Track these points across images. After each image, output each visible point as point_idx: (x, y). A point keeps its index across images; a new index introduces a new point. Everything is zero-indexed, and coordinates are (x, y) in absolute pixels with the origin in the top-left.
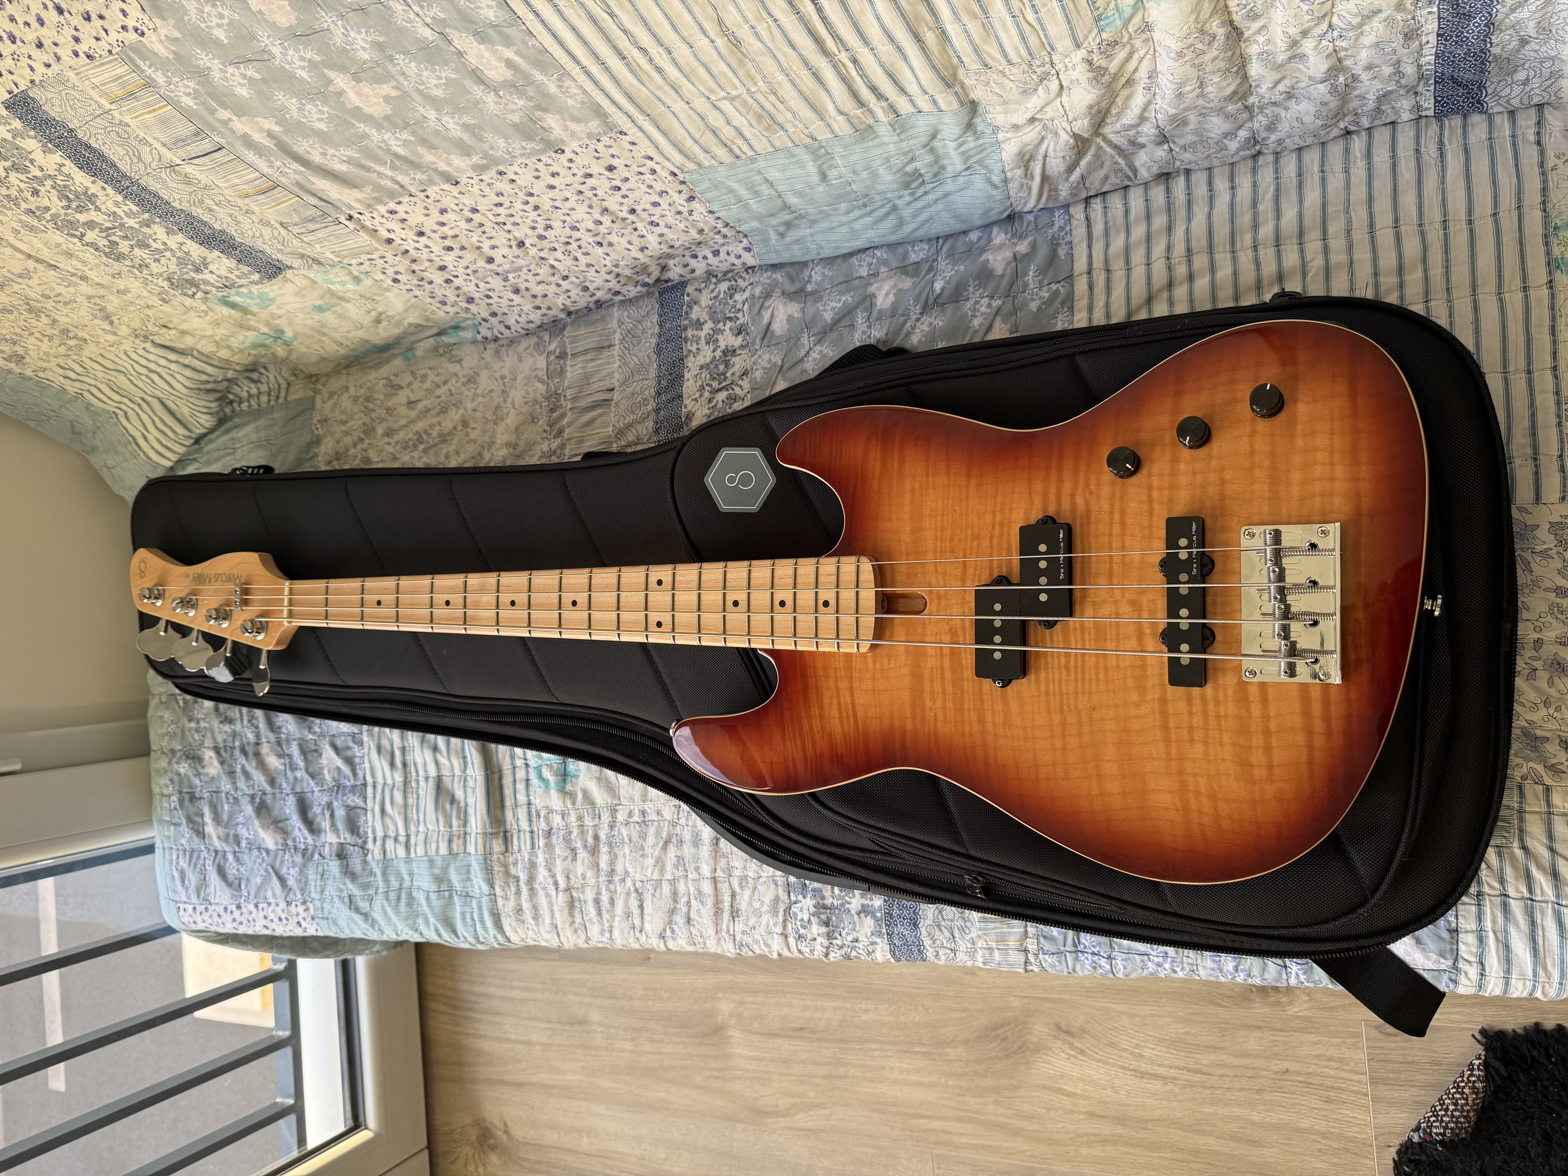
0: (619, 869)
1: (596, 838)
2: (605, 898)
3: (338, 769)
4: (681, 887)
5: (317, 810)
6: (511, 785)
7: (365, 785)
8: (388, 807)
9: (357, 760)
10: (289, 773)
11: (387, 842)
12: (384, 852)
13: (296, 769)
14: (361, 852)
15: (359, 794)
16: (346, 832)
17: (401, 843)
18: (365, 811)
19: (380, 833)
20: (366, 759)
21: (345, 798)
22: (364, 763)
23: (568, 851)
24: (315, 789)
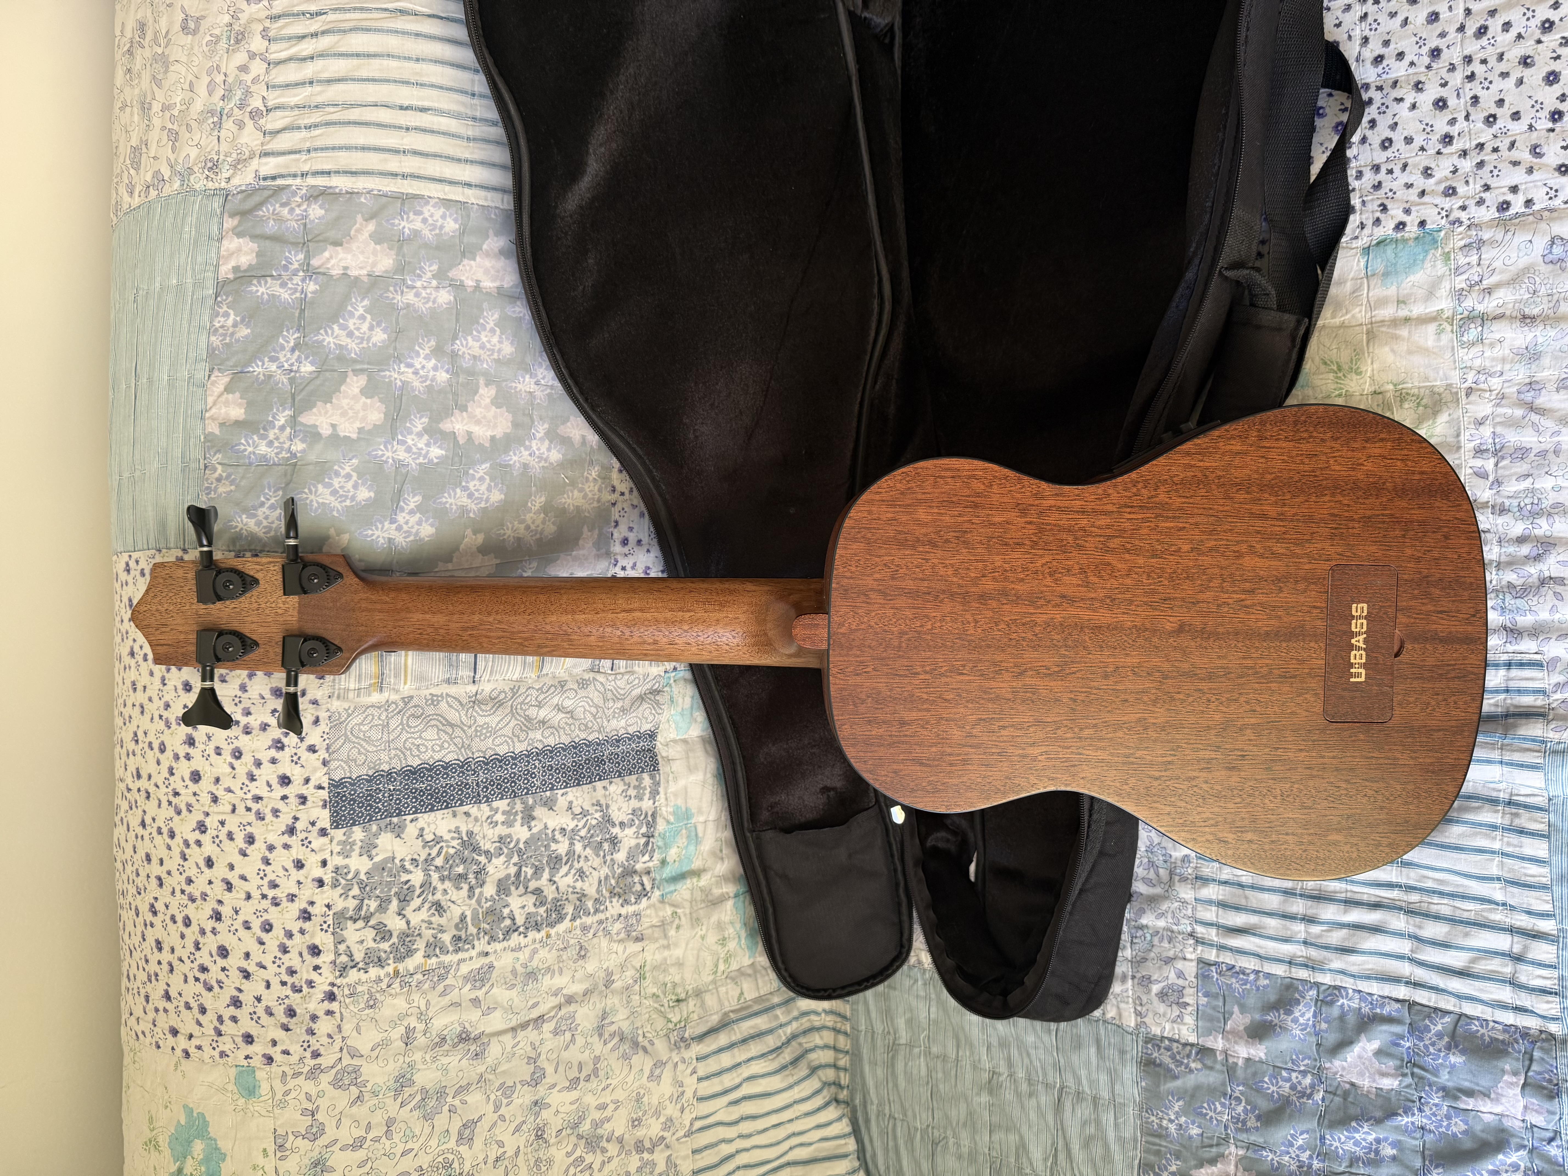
1: (1521, 540)
3: (1379, 1053)
5: (1458, 1126)
7: (1411, 1005)
8: (1455, 959)
9: (1366, 1010)
11: (1523, 979)
12: (1544, 991)
13: (1377, 1152)
14: (1545, 1045)
15: (1427, 1022)
16: (1500, 1064)
17: (1526, 948)
18: (1461, 1015)
19: (1505, 994)
20: (1364, 986)
21: (1432, 1050)
22: (1371, 994)
23: (1544, 590)
24: (1418, 1119)
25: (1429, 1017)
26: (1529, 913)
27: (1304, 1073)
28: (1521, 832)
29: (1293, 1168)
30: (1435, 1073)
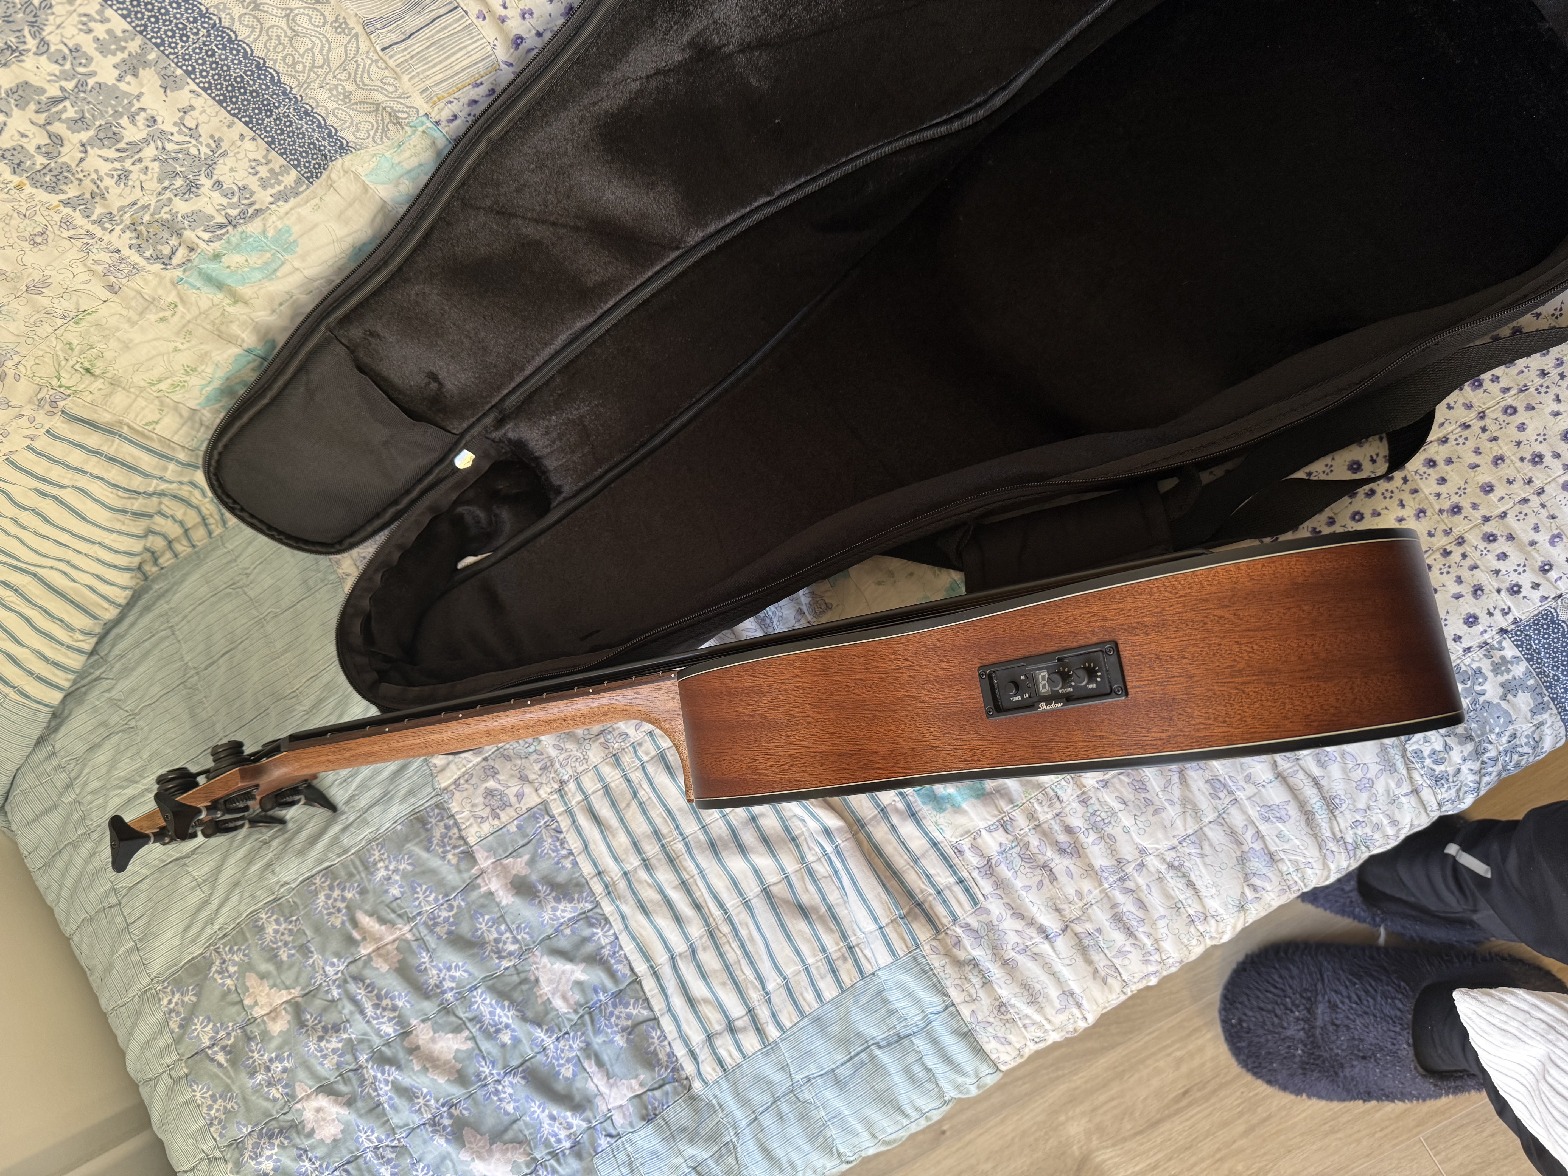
0: (1127, 851)
1: (1069, 830)
2: (1127, 905)
3: (579, 984)
4: (1237, 819)
5: (567, 1071)
6: (891, 837)
7: (636, 981)
8: (698, 988)
9: (606, 952)
10: (486, 1046)
11: (718, 1042)
12: (720, 1062)
13: (498, 1031)
14: (680, 1089)
15: (632, 1001)
16: (640, 1071)
17: (744, 1029)
18: (655, 1019)
19: (697, 1037)
20: (624, 939)
21: (613, 1020)
22: (621, 948)
23: (1038, 871)
24: (549, 1042)
25: (637, 1000)
26: (774, 1015)
27: (516, 941)
28: (834, 972)
29: (432, 982)
30: (597, 1032)
